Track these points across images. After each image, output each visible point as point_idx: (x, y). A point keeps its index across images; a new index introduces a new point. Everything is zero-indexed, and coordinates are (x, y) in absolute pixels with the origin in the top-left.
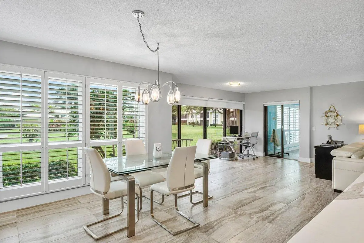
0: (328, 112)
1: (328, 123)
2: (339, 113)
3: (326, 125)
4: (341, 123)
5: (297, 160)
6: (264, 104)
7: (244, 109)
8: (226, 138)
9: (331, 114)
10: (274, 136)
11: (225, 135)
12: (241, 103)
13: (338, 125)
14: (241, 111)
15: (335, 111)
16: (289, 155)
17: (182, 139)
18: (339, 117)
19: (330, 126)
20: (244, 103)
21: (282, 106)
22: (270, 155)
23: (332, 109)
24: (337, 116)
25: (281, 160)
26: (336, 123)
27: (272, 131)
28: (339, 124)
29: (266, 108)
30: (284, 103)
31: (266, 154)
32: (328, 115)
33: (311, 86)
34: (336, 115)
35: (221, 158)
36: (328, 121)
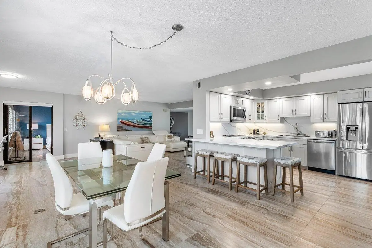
0: (77, 116)
1: (78, 125)
2: (85, 117)
3: (76, 126)
6: (4, 102)
9: (80, 118)
13: (85, 126)
15: (82, 115)
19: (79, 127)
21: (31, 107)
23: (80, 114)
24: (84, 120)
26: (83, 125)
29: (6, 107)
31: (6, 162)
32: (77, 118)
33: (64, 93)
34: (84, 118)
36: (77, 123)
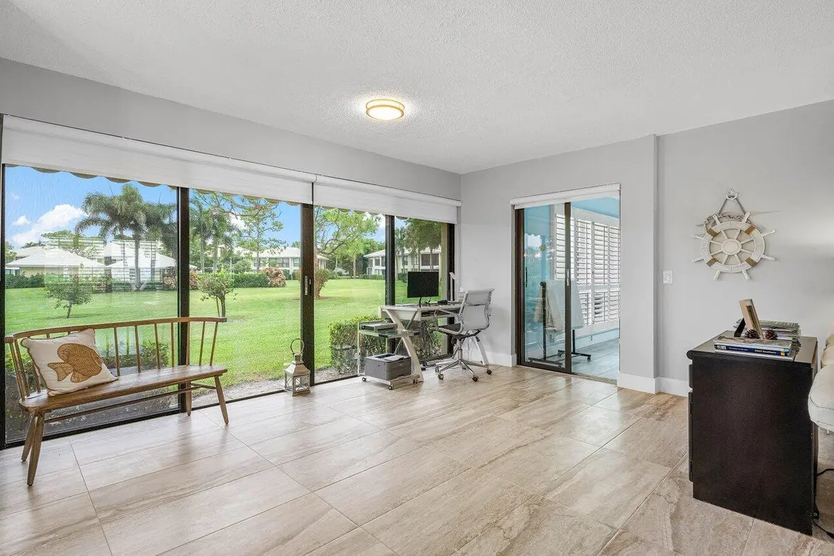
0: (716, 218)
1: (717, 257)
2: (756, 220)
3: (710, 263)
4: (763, 256)
5: (613, 382)
6: (512, 202)
7: (459, 222)
8: (391, 311)
9: (727, 224)
10: (544, 302)
11: (391, 300)
12: (450, 202)
13: (753, 264)
14: (451, 227)
15: (742, 213)
16: (589, 359)
17: (190, 316)
18: (755, 232)
19: (725, 269)
20: (459, 204)
21: (568, 205)
22: (533, 364)
23: (732, 207)
24: (749, 231)
25: (564, 379)
26: (745, 257)
27: (539, 288)
28: (755, 258)
29: (519, 215)
30: (573, 196)
31: (520, 360)
32: (716, 229)
33: (659, 134)
34: (745, 227)
35: (369, 378)
36: (716, 251)
